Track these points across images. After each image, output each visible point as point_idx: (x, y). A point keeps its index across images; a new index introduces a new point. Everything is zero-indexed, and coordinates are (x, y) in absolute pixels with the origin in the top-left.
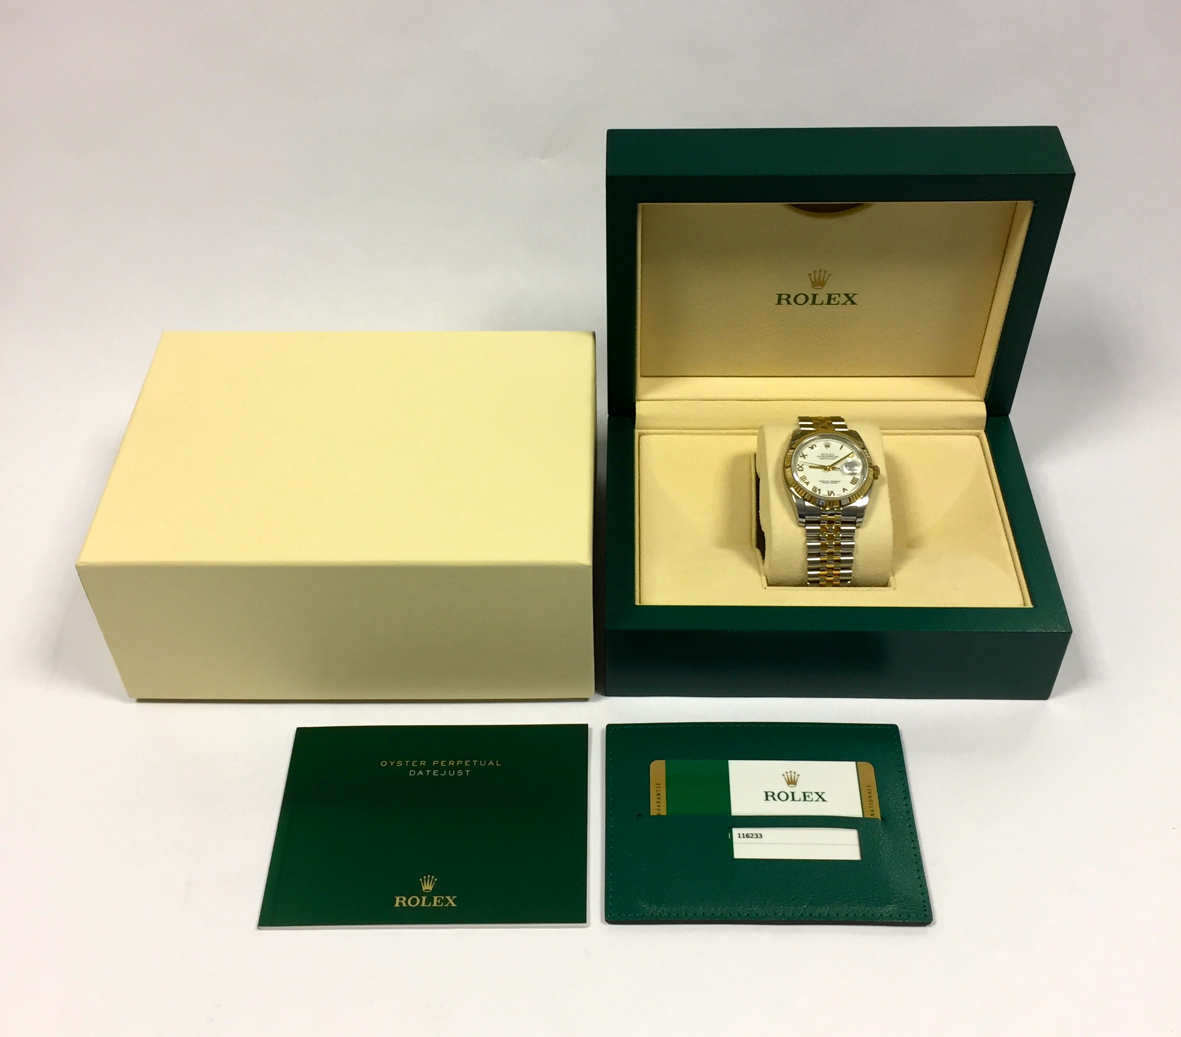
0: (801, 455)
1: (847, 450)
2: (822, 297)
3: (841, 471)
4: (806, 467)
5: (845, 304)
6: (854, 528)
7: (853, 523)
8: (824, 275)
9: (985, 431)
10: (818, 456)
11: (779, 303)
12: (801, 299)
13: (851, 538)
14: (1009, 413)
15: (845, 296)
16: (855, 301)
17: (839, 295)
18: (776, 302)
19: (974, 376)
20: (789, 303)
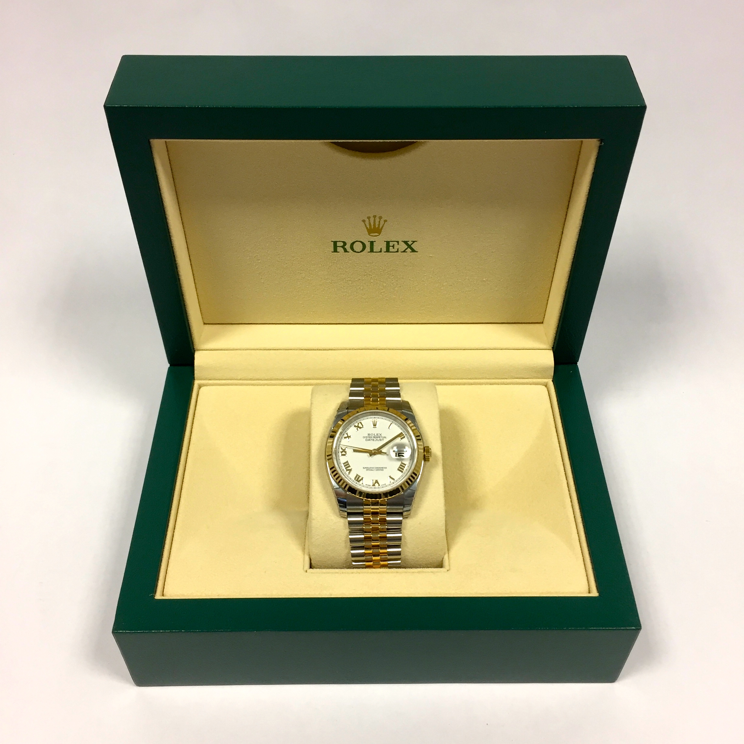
0: (346, 436)
1: (396, 429)
2: (380, 244)
3: (387, 455)
4: (349, 451)
5: (404, 251)
6: (401, 519)
7: (401, 514)
8: (379, 222)
9: (553, 381)
10: (364, 437)
11: (335, 250)
12: (358, 247)
13: (399, 530)
14: (578, 361)
15: (403, 243)
16: (415, 249)
17: (398, 242)
18: (332, 249)
19: (542, 323)
20: (346, 251)
